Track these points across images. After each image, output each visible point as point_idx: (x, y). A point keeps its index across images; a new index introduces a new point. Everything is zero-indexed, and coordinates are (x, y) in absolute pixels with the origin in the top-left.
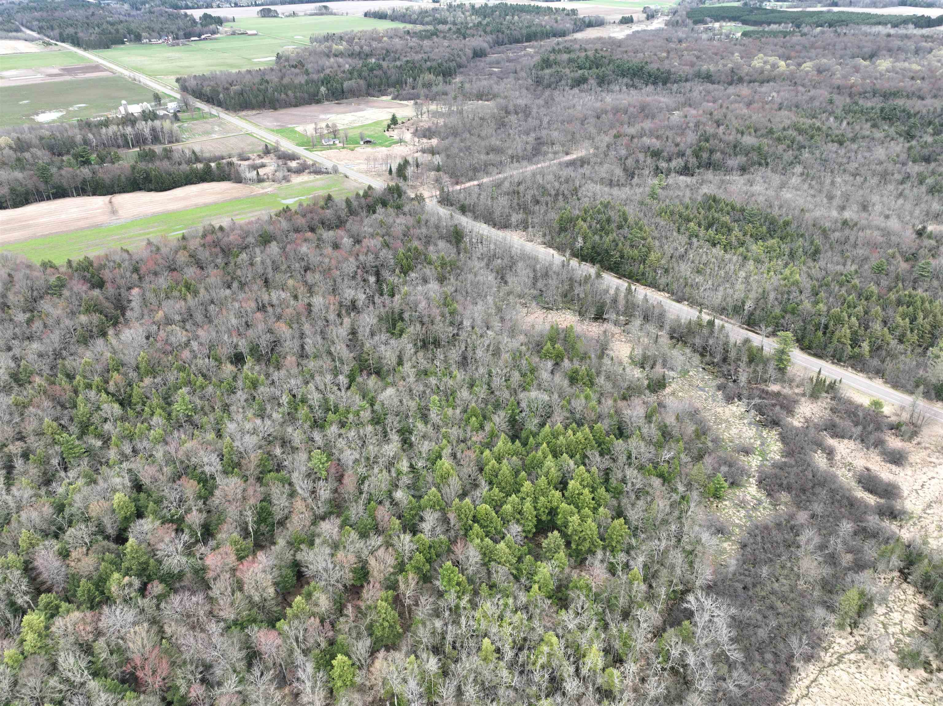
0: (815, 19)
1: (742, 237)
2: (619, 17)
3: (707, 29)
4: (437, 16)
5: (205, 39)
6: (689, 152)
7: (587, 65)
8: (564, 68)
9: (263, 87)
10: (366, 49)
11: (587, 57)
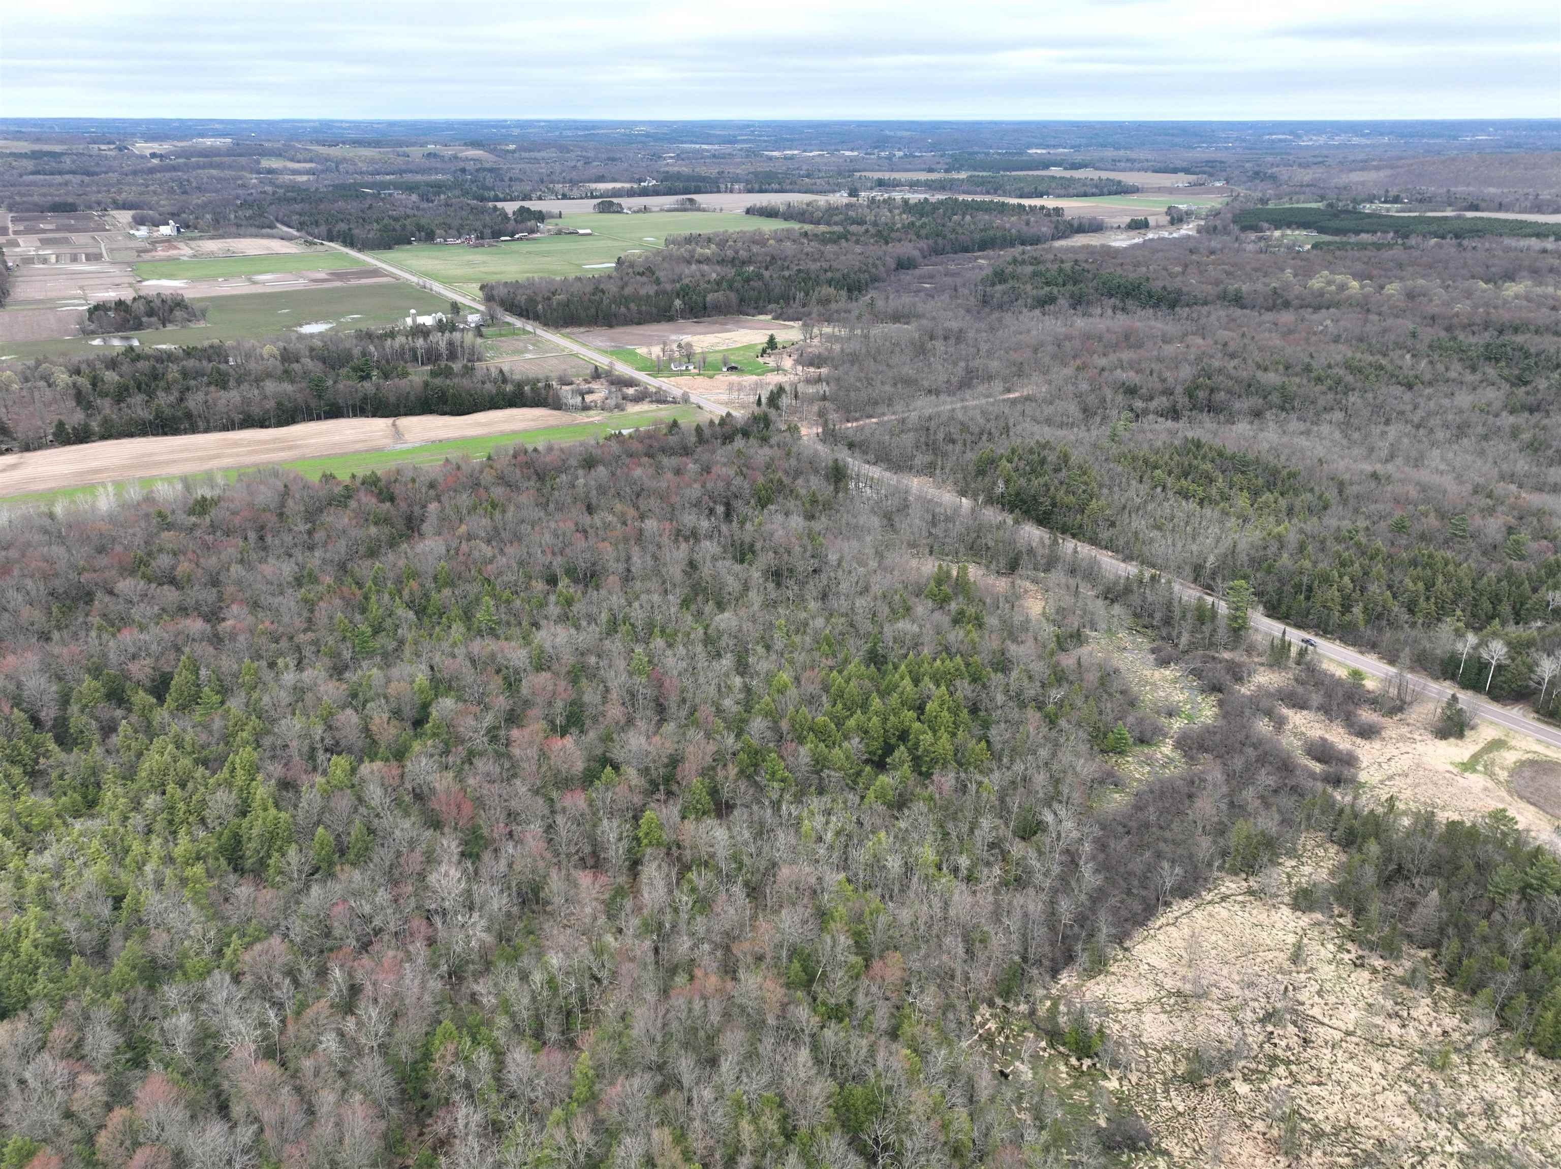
0: (1434, 227)
1: (1226, 490)
2: (1127, 220)
3: (1260, 239)
4: (851, 213)
5: (520, 239)
6: (1179, 390)
7: (1060, 281)
8: (1024, 283)
9: (597, 298)
10: (743, 254)
11: (1061, 270)
